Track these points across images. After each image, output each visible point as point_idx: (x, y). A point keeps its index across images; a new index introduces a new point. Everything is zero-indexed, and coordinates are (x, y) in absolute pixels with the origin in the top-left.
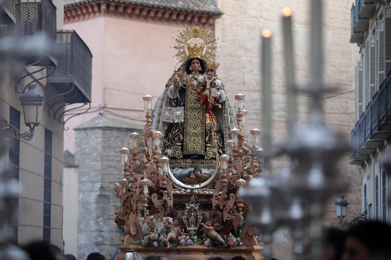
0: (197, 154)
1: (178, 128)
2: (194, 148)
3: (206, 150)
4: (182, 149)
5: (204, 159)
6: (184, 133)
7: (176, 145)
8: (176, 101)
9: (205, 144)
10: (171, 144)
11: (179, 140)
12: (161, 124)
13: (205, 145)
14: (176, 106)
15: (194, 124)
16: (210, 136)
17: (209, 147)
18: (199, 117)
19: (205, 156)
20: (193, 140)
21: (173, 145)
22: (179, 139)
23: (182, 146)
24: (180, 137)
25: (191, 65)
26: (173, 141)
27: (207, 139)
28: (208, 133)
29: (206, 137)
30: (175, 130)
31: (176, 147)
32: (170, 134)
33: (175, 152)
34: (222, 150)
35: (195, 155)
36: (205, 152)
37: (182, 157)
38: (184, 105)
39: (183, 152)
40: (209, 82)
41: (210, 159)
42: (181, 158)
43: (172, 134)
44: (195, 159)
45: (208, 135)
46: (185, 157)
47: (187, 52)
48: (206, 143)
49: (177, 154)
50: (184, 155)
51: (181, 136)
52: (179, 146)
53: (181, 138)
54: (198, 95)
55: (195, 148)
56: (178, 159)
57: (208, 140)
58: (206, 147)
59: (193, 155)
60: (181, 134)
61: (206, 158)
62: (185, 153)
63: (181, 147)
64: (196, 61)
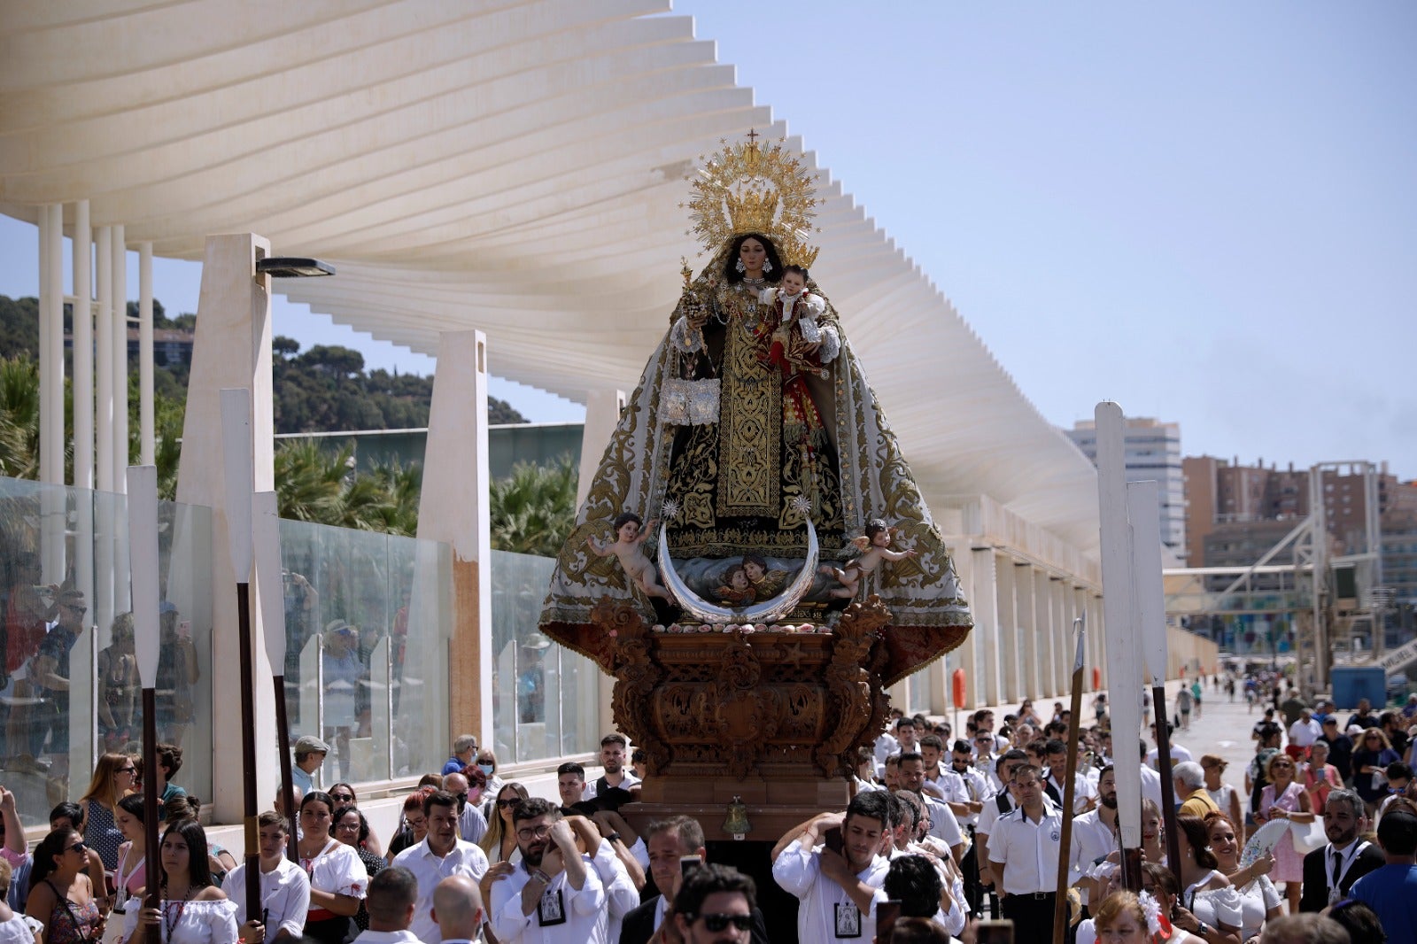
0: (758, 517)
1: (704, 442)
2: (748, 499)
3: (782, 504)
4: (713, 502)
5: (776, 530)
6: (719, 454)
7: (697, 491)
8: (696, 362)
9: (779, 486)
10: (683, 489)
11: (704, 476)
12: (658, 429)
13: (781, 489)
14: (696, 378)
15: (749, 429)
16: (795, 462)
17: (792, 494)
18: (764, 409)
19: (781, 521)
20: (744, 473)
21: (688, 492)
22: (706, 472)
23: (714, 492)
24: (708, 467)
25: (740, 256)
26: (688, 480)
27: (787, 471)
28: (790, 454)
29: (782, 464)
30: (695, 449)
31: (697, 495)
32: (681, 460)
33: (695, 510)
34: (833, 505)
35: (751, 518)
36: (781, 509)
37: (712, 524)
38: (720, 375)
39: (715, 509)
40: (788, 302)
41: (793, 531)
42: (711, 529)
43: (686, 458)
44: (751, 529)
45: (788, 460)
46: (723, 524)
47: (728, 217)
48: (784, 482)
49: (699, 518)
50: (717, 519)
51: (712, 464)
52: (705, 492)
53: (713, 470)
54: (759, 343)
55: (752, 498)
56: (702, 530)
57: (790, 474)
58: (784, 494)
59: (745, 518)
60: (713, 459)
61: (781, 526)
62: (722, 511)
63: (709, 496)
64: (751, 243)
